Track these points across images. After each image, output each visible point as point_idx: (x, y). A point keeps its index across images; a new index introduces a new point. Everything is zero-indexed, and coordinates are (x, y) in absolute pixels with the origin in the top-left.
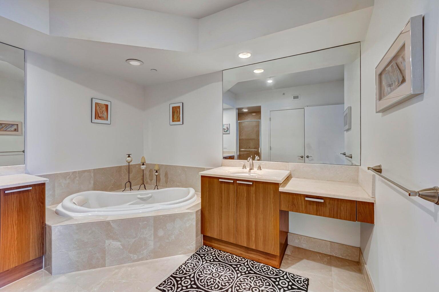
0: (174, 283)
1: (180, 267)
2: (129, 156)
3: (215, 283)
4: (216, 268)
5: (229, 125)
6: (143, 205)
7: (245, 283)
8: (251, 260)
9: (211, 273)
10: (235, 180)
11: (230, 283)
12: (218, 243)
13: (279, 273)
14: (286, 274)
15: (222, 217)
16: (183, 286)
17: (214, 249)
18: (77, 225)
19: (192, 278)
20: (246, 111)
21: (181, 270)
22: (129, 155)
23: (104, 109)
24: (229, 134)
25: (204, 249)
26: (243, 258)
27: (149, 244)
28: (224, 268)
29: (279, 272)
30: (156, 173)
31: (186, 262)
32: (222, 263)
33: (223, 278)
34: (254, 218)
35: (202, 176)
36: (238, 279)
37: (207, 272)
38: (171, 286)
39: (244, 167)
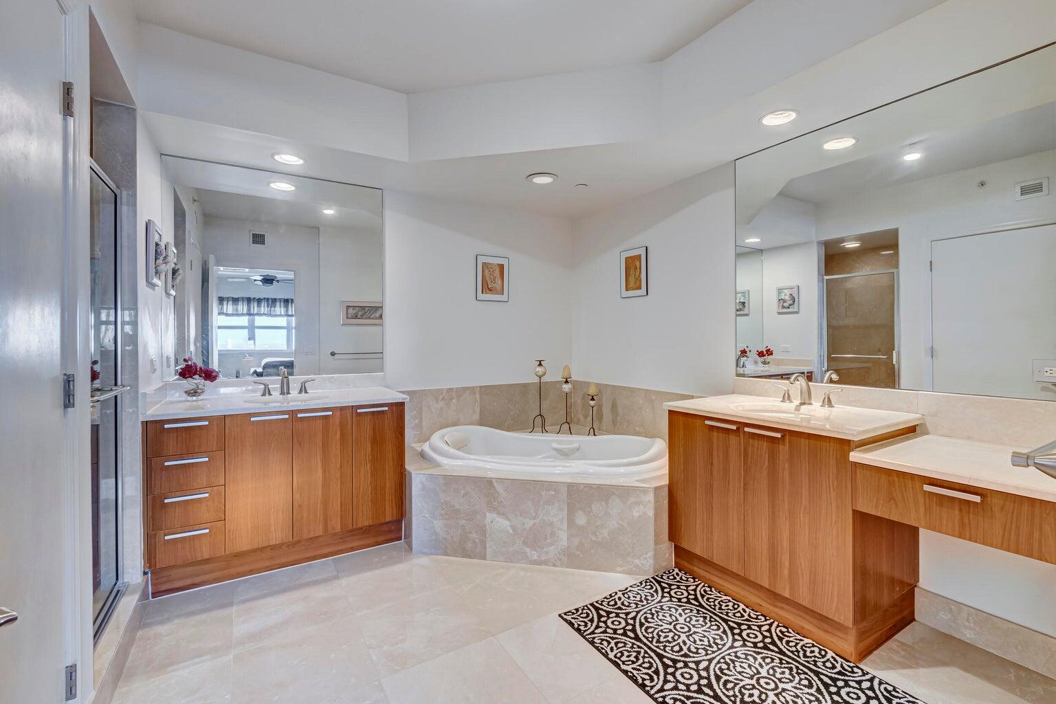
0: (593, 617)
1: (613, 595)
2: (540, 365)
3: (676, 643)
4: (689, 617)
5: (796, 289)
6: (553, 460)
7: (746, 663)
8: (780, 625)
9: (673, 621)
10: (742, 425)
11: (709, 652)
12: (707, 570)
13: (849, 672)
14: (871, 680)
15: (712, 508)
16: (608, 627)
17: (697, 580)
18: (445, 477)
19: (631, 619)
20: (855, 247)
21: (613, 600)
22: (540, 363)
23: (497, 273)
24: (797, 313)
25: (673, 575)
26: (762, 615)
27: (558, 537)
28: (707, 621)
29: (852, 669)
30: (591, 402)
31: (627, 589)
32: (705, 611)
33: (697, 638)
34: (787, 522)
35: (670, 412)
36: (731, 651)
37: (666, 617)
38: (585, 620)
39: (787, 397)
